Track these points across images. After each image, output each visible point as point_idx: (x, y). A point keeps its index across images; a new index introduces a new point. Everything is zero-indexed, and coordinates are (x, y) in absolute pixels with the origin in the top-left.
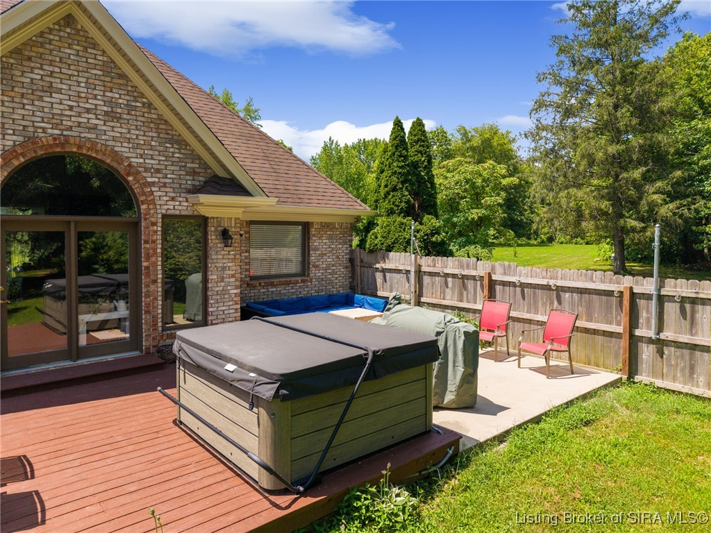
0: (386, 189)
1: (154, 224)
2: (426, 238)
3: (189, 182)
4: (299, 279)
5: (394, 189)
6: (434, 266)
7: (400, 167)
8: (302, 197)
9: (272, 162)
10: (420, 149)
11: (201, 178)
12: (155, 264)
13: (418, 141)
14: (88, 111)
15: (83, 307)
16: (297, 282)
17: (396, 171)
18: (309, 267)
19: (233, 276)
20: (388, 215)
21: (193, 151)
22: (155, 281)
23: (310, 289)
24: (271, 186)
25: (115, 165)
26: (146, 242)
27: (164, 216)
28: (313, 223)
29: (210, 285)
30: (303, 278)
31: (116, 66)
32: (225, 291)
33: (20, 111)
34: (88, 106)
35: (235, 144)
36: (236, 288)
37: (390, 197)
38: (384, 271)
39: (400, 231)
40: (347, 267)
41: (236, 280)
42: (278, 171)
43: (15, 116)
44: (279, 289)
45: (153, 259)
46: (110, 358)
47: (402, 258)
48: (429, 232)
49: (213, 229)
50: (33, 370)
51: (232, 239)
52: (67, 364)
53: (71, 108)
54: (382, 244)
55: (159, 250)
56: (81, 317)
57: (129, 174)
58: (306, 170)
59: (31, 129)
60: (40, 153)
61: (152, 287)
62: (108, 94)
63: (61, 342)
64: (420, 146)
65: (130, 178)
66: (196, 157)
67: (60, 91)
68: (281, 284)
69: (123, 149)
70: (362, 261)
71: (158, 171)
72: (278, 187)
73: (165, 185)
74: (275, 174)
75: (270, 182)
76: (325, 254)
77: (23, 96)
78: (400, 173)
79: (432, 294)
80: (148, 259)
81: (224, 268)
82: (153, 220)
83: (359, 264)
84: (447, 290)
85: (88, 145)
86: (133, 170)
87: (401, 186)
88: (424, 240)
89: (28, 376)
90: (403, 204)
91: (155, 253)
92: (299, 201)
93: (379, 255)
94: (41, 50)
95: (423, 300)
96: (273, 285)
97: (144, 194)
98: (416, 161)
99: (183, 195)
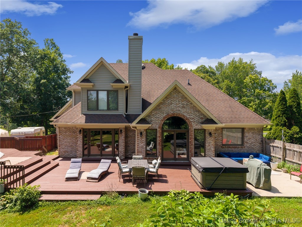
0: (276, 116)
1: (192, 131)
2: (291, 135)
3: (201, 121)
4: (240, 146)
5: (279, 116)
6: (290, 147)
7: (282, 108)
8: (241, 120)
9: (232, 108)
10: (294, 100)
11: (204, 120)
12: (192, 141)
13: (293, 97)
14: (178, 107)
15: (177, 149)
16: (239, 147)
17: (280, 110)
18: (244, 143)
19: (212, 145)
20: (276, 126)
21: (202, 113)
22: (192, 145)
23: (244, 150)
24: (230, 117)
25: (183, 118)
26: (190, 135)
27: (194, 129)
28: (245, 128)
29: (206, 147)
30: (241, 146)
31: (184, 96)
32: (210, 149)
33: (166, 109)
34: (178, 106)
35: (220, 103)
36: (213, 148)
37: (277, 119)
38: (273, 146)
39: (280, 132)
40: (260, 144)
41: (213, 146)
42: (234, 111)
43: (165, 110)
44: (232, 149)
45: (192, 139)
46: (182, 162)
47: (279, 143)
48: (293, 133)
49: (207, 132)
50: (168, 161)
51: (212, 135)
52: (174, 161)
53: (175, 107)
54: (272, 137)
55: (193, 137)
56: (177, 151)
57: (186, 120)
58: (245, 110)
59: (168, 112)
60: (169, 117)
61: (192, 146)
62: (182, 102)
63: (173, 156)
64: (294, 99)
65: (187, 121)
66: (202, 114)
67: (173, 104)
68: (233, 147)
69: (185, 114)
70: (266, 142)
71: (193, 119)
72: (232, 117)
73: (195, 122)
74: (232, 112)
75: (230, 115)
76: (251, 139)
77: (167, 106)
78: (282, 111)
79: (290, 157)
80: (191, 140)
81: (210, 143)
82: (192, 130)
83: (264, 143)
84: (295, 156)
85: (178, 114)
86: (187, 119)
87: (282, 115)
88: (290, 136)
89: (167, 162)
90: (282, 122)
91: (192, 138)
92: (239, 121)
93: (272, 141)
94: (170, 96)
95: (286, 159)
96: (230, 148)
97: (190, 124)
98: (291, 105)
99: (199, 124)
